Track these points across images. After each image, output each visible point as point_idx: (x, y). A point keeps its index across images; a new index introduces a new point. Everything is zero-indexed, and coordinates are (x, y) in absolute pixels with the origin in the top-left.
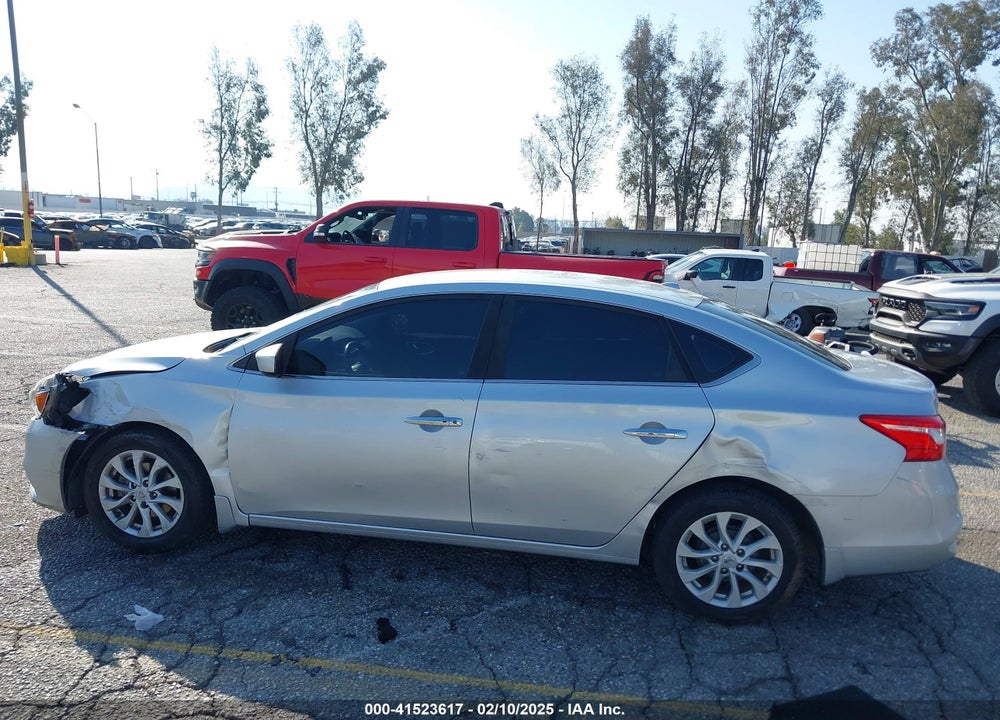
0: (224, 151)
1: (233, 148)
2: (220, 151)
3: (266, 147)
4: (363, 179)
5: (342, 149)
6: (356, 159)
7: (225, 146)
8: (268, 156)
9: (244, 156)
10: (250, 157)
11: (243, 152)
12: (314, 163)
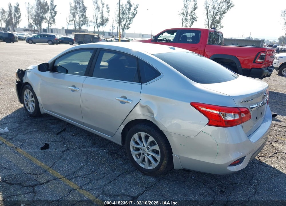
0: (184, 20)
1: (186, 19)
2: (183, 20)
3: (196, 18)
4: (223, 27)
5: (218, 18)
6: (222, 21)
7: (184, 19)
8: (196, 21)
9: (189, 21)
10: (190, 22)
11: (189, 20)
12: (209, 23)
